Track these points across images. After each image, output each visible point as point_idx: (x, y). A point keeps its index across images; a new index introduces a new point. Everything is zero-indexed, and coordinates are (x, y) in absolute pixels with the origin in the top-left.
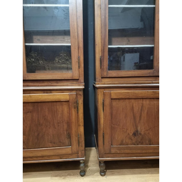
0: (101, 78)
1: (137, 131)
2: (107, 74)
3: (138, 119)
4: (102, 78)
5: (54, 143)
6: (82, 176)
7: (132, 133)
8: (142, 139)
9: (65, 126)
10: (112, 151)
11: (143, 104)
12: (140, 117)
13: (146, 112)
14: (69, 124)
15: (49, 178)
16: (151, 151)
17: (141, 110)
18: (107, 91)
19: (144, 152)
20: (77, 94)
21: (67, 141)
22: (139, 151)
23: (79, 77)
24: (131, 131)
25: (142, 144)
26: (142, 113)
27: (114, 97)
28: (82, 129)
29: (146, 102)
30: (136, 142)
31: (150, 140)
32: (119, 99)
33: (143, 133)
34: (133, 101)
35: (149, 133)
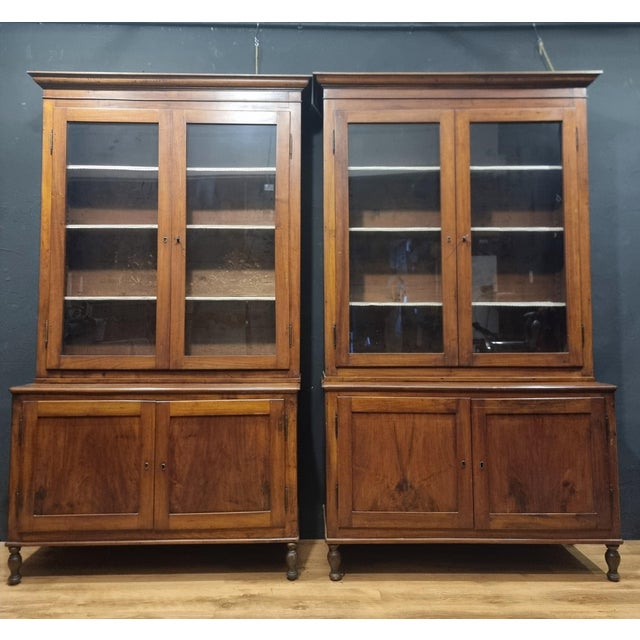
1: (405, 481)
2: (348, 360)
3: (405, 456)
4: (338, 368)
5: (237, 502)
7: (396, 484)
8: (415, 499)
9: (261, 468)
10: (354, 522)
11: (414, 423)
13: (421, 440)
14: (268, 463)
17: (412, 437)
18: (343, 396)
20: (285, 402)
21: (262, 500)
23: (291, 364)
24: (396, 480)
25: (416, 508)
26: (414, 443)
27: (357, 408)
28: (293, 474)
29: (420, 421)
30: (404, 504)
31: (432, 502)
32: (367, 413)
33: (416, 486)
34: (395, 417)
35: (429, 486)
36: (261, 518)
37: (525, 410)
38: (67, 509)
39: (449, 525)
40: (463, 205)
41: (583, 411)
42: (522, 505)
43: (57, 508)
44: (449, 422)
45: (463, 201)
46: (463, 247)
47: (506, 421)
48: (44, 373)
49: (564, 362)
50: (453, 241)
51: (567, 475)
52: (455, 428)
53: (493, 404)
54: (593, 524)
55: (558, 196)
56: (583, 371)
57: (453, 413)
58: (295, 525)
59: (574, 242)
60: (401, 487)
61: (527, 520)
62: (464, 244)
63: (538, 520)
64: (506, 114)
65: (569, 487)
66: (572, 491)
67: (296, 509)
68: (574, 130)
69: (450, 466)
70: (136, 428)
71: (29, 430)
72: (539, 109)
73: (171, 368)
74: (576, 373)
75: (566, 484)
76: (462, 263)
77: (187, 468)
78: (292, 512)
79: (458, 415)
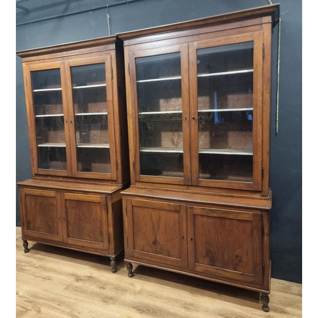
0: (134, 182)
1: (156, 240)
2: (140, 179)
3: (156, 228)
4: (136, 182)
5: (91, 237)
6: (113, 272)
7: (152, 241)
8: (161, 249)
9: (99, 224)
10: (135, 254)
11: (160, 214)
12: (158, 227)
13: (163, 223)
14: (101, 222)
15: (88, 267)
16: (169, 263)
17: (159, 221)
18: (129, 198)
19: (163, 262)
20: (106, 198)
21: (100, 238)
22: (159, 261)
23: (117, 178)
24: (152, 240)
25: (161, 254)
26: (160, 223)
28: (111, 229)
29: (163, 213)
30: (156, 250)
31: (168, 252)
32: (139, 207)
33: (161, 244)
34: (151, 210)
35: (167, 244)
36: (99, 245)
37: (215, 215)
38: (37, 229)
39: (176, 265)
40: (193, 98)
41: (248, 219)
42: (213, 262)
43: (34, 229)
44: (176, 216)
45: (193, 96)
46: (193, 122)
47: (205, 219)
48: (34, 175)
49: (250, 188)
50: (188, 119)
51: (238, 252)
52: (179, 218)
53: (198, 210)
54: (251, 280)
55: (250, 90)
56: (262, 194)
57: (178, 212)
58: (113, 250)
59: (259, 118)
60: (155, 242)
61: (215, 271)
62: (194, 121)
63: (221, 272)
64: (218, 41)
65: (239, 258)
66: (240, 261)
67: (113, 244)
68: (261, 46)
69: (177, 237)
70: (55, 202)
71: (23, 199)
72: (238, 35)
73: (73, 176)
74: (257, 194)
75: (237, 257)
76: (193, 131)
77: (73, 221)
78: (112, 245)
79: (180, 213)
